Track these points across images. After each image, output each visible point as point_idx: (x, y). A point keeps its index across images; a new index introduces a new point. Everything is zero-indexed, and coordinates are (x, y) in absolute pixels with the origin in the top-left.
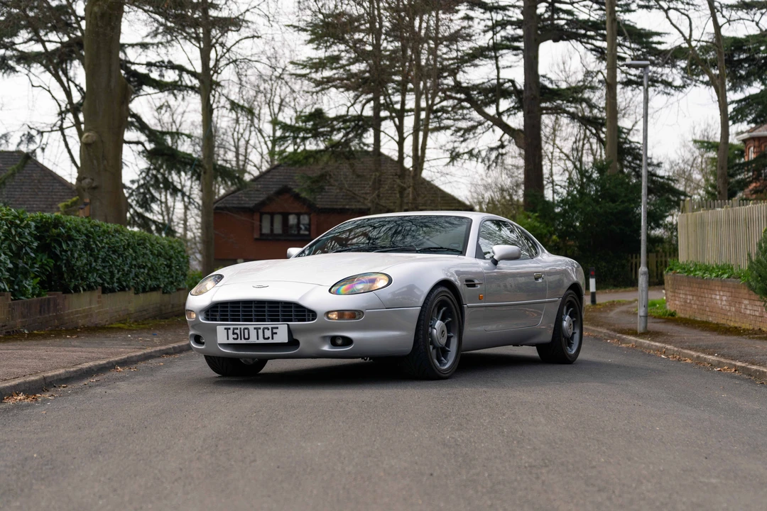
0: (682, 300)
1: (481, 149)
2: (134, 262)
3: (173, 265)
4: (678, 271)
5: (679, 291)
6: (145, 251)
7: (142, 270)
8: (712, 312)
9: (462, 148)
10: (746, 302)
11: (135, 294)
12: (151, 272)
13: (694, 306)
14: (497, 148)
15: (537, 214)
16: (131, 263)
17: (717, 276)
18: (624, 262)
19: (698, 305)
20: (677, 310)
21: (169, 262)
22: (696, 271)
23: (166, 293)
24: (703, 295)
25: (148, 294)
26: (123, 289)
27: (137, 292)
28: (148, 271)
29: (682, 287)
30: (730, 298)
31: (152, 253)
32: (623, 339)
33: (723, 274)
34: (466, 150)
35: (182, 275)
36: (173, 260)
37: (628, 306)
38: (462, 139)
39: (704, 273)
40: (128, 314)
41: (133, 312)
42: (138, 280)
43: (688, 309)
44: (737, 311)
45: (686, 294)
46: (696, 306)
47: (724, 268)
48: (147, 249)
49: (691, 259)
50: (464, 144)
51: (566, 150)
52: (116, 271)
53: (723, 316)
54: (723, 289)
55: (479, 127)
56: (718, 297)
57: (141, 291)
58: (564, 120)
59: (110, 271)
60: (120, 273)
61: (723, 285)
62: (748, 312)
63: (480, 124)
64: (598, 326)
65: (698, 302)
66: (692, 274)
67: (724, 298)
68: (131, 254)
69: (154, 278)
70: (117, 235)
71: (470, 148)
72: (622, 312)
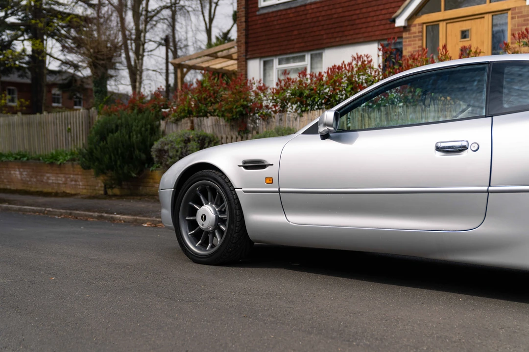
8: (10, 182)
17: (16, 159)
30: (30, 173)
33: (21, 158)
44: (38, 181)
47: (21, 155)
53: (23, 185)
54: (24, 167)
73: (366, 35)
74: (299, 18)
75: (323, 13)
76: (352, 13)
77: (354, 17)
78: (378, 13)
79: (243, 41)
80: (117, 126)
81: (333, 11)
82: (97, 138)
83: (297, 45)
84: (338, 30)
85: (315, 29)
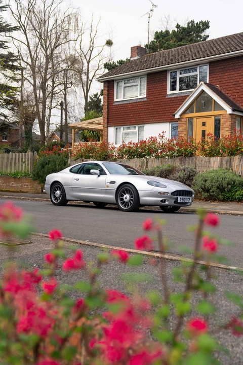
73: (164, 119)
74: (133, 108)
75: (144, 107)
76: (158, 108)
77: (159, 110)
78: (170, 109)
79: (106, 118)
80: (49, 161)
81: (149, 106)
82: (41, 166)
83: (132, 122)
84: (151, 115)
85: (141, 114)
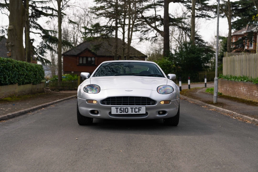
0: (225, 89)
1: (149, 37)
2: (17, 73)
3: (37, 74)
4: (223, 78)
5: (224, 86)
6: (23, 69)
7: (22, 76)
8: (239, 94)
9: (144, 37)
10: (255, 91)
11: (18, 85)
12: (26, 77)
13: (230, 91)
14: (155, 37)
15: (168, 58)
16: (15, 74)
17: (241, 81)
18: (197, 74)
19: (232, 91)
20: (223, 93)
21: (35, 73)
22: (231, 78)
23: (34, 84)
24: (235, 88)
25: (25, 85)
26: (11, 84)
27: (19, 84)
28: (25, 76)
29: (225, 84)
30: (247, 90)
31: (27, 70)
32: (209, 106)
33: (244, 80)
34: (145, 38)
35: (41, 78)
36: (37, 72)
37: (202, 90)
38: (144, 34)
39: (235, 79)
40: (15, 93)
41: (17, 92)
42: (20, 80)
43: (228, 92)
44: (250, 94)
45: (227, 87)
46: (231, 92)
47: (244, 78)
48: (24, 68)
49: (228, 74)
50: (144, 36)
51: (176, 38)
52: (7, 77)
53: (244, 96)
54: (245, 86)
55: (149, 30)
56: (242, 89)
57: (21, 84)
58: (176, 28)
59: (4, 77)
60: (10, 77)
61: (244, 84)
62: (256, 95)
63: (150, 29)
64: (195, 99)
65: (232, 90)
66: (230, 80)
67: (245, 89)
68: (16, 70)
69: (28, 79)
70: (9, 62)
71: (146, 37)
72: (200, 92)
